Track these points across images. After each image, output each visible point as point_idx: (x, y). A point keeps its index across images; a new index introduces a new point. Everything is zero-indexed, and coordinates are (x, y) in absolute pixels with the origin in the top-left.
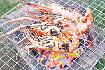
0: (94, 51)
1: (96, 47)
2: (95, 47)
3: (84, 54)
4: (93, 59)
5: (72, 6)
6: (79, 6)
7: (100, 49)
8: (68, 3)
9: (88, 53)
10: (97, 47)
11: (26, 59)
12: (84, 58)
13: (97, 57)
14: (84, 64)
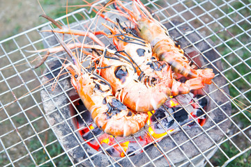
0: (191, 139)
1: (199, 131)
2: (197, 130)
3: (168, 140)
4: (182, 154)
5: (184, 36)
6: (201, 38)
7: (208, 137)
8: (180, 28)
9: (177, 139)
10: (202, 131)
11: (52, 119)
12: (165, 148)
13: (193, 152)
14: (159, 159)
